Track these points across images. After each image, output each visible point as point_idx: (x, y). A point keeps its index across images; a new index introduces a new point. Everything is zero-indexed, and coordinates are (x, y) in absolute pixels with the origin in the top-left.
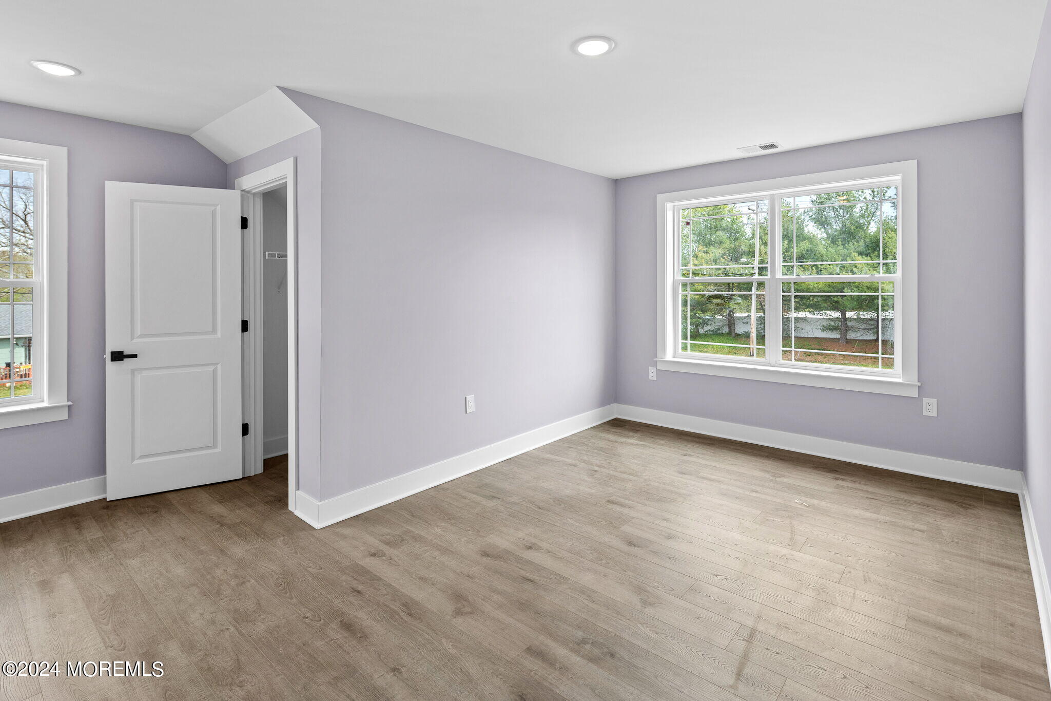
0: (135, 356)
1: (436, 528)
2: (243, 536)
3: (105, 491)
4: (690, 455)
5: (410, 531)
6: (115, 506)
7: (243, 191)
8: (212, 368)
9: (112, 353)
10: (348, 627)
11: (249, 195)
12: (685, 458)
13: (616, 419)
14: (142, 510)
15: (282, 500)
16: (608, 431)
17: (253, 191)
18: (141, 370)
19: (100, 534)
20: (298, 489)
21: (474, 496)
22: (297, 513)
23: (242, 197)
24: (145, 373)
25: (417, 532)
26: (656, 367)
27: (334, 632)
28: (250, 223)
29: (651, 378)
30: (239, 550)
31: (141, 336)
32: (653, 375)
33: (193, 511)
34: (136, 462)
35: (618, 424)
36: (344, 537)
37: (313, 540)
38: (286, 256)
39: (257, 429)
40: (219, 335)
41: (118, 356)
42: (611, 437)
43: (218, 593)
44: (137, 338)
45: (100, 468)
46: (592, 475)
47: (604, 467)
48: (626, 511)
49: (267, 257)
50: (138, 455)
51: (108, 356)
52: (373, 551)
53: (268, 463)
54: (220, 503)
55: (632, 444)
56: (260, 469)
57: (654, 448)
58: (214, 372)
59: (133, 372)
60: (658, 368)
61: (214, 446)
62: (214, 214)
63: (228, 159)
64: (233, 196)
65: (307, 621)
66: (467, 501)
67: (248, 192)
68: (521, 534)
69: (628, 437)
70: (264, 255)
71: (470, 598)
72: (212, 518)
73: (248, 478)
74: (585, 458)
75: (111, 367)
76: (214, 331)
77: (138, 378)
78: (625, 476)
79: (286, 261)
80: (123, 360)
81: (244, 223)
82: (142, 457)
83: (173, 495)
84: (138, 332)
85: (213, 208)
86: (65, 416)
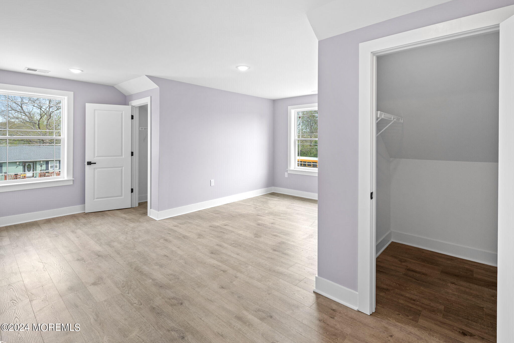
0: (95, 163)
1: (196, 221)
2: (133, 222)
3: (85, 210)
4: (294, 203)
5: (188, 221)
6: (89, 214)
7: (132, 106)
8: (120, 168)
9: (88, 162)
10: (166, 240)
11: (134, 107)
12: (292, 204)
13: (273, 193)
14: (98, 215)
15: (146, 213)
16: (268, 196)
17: (136, 106)
18: (97, 168)
19: (86, 221)
20: (151, 208)
21: (212, 213)
22: (151, 217)
23: (132, 108)
24: (98, 170)
25: (190, 222)
26: (287, 172)
27: (162, 241)
28: (134, 117)
29: (286, 177)
30: (132, 225)
31: (97, 157)
32: (286, 175)
33: (115, 216)
34: (95, 200)
35: (273, 194)
36: (166, 222)
37: (156, 223)
38: (147, 129)
39: (136, 190)
40: (123, 157)
41: (89, 163)
42: (268, 198)
43: (127, 233)
44: (96, 157)
45: (83, 202)
46: (255, 208)
47: (260, 206)
48: (262, 217)
49: (140, 129)
50: (96, 197)
51: (86, 163)
52: (175, 225)
53: (140, 204)
54: (124, 214)
55: (275, 200)
56: (137, 205)
57: (282, 201)
58: (122, 170)
59: (94, 169)
60: (288, 173)
61: (121, 196)
62: (122, 114)
63: (126, 94)
64: (128, 108)
65: (154, 239)
66: (209, 214)
67: (134, 106)
68: (224, 222)
69: (274, 198)
70: (139, 128)
71: (203, 235)
72: (122, 218)
73: (133, 208)
74: (255, 204)
75: (87, 167)
76: (122, 155)
77: (96, 171)
78: (266, 209)
79: (147, 131)
80: (91, 165)
81: (132, 117)
82: (97, 198)
83: (107, 212)
84: (96, 155)
85: (122, 112)
86: (71, 183)
